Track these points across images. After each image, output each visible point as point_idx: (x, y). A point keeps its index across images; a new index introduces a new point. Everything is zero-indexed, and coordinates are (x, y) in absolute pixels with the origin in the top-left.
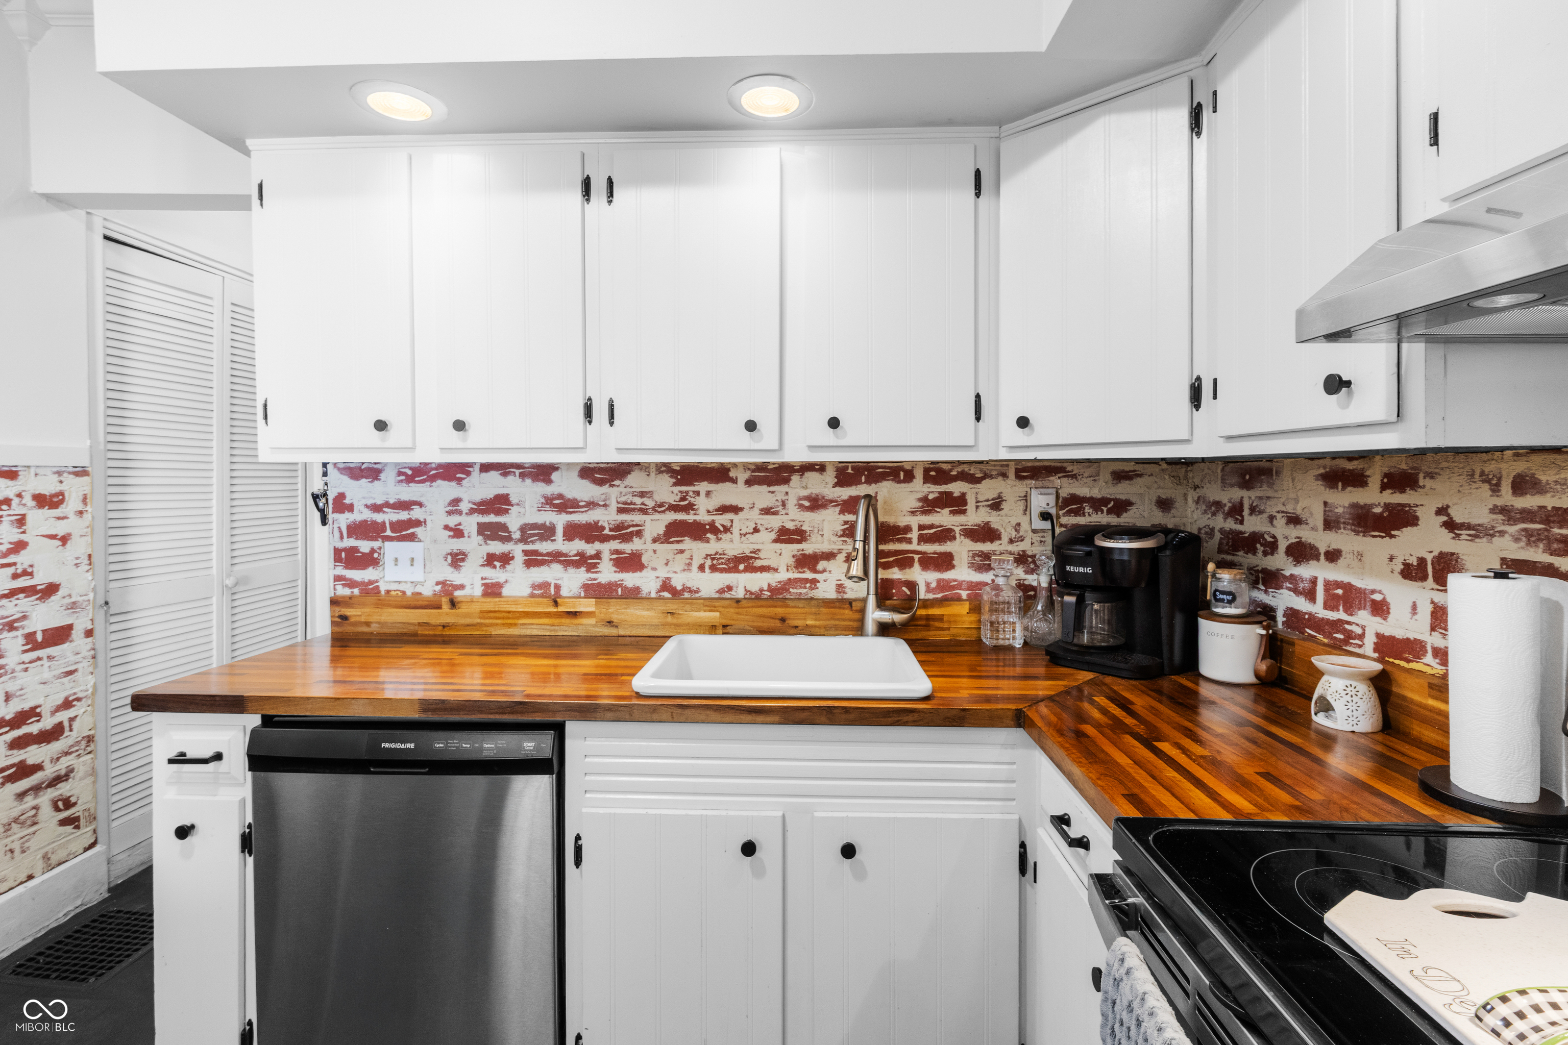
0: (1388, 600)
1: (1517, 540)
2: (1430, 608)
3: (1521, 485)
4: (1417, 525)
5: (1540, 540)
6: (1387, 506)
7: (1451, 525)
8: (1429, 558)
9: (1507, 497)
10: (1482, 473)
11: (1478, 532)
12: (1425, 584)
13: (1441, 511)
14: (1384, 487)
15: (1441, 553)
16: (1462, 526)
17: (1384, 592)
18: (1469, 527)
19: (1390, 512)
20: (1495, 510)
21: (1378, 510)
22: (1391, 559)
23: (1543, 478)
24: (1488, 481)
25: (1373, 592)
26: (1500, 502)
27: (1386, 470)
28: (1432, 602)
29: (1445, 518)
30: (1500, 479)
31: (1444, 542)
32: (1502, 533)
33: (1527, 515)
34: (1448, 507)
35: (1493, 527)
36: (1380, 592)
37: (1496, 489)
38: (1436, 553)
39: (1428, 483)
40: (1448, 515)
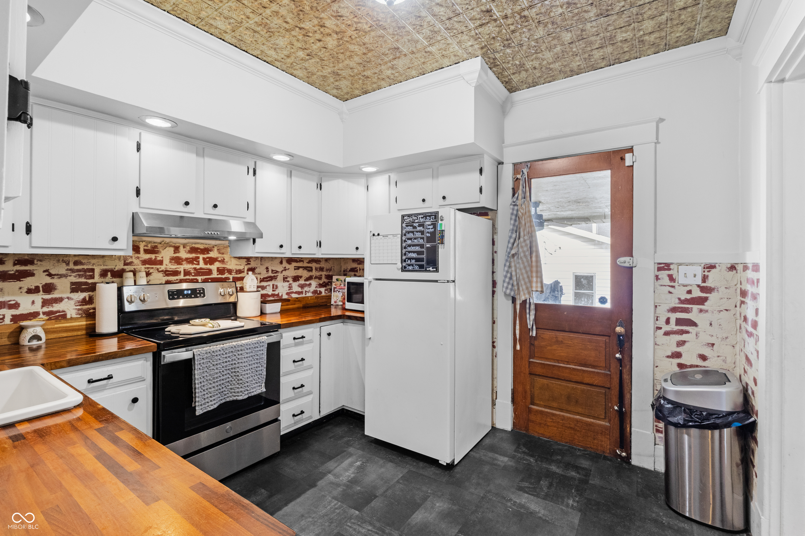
0: (19, 302)
1: (75, 277)
2: (41, 300)
3: (76, 263)
4: (34, 276)
5: (83, 276)
6: (17, 271)
7: (50, 275)
8: (41, 286)
9: (71, 266)
10: (63, 260)
11: (61, 276)
12: (38, 294)
13: (44, 271)
14: (15, 264)
15: (46, 284)
16: (55, 275)
17: (16, 300)
18: (58, 275)
19: (19, 273)
20: (67, 270)
21: (13, 272)
22: (20, 288)
23: (83, 261)
24: (65, 262)
25: (9, 301)
26: (69, 268)
27: (17, 259)
28: (42, 298)
29: (47, 273)
30: (69, 262)
31: (48, 280)
32: (70, 276)
33: (79, 270)
34: (48, 270)
35: (67, 274)
36: (14, 300)
37: (68, 264)
38: (44, 284)
39: (39, 263)
40: (49, 272)
